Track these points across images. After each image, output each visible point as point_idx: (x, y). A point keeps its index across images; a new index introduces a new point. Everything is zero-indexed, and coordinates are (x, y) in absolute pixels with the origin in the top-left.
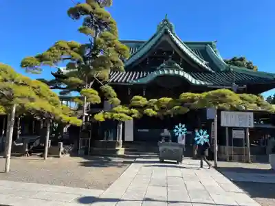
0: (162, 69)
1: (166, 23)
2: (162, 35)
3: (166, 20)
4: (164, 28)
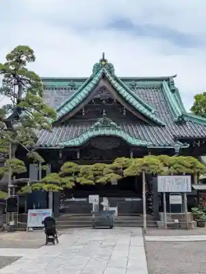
0: (97, 128)
1: (103, 63)
2: (100, 80)
3: (103, 60)
4: (101, 71)
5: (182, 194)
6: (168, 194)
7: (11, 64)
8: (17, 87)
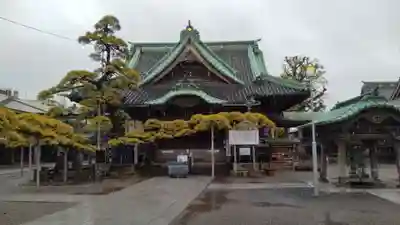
0: (178, 88)
2: (186, 44)
4: (187, 37)
5: (251, 146)
6: (238, 147)
7: (100, 32)
8: (106, 53)
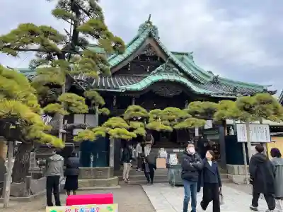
1: (149, 25)
2: (147, 38)
3: (149, 22)
4: (148, 30)
